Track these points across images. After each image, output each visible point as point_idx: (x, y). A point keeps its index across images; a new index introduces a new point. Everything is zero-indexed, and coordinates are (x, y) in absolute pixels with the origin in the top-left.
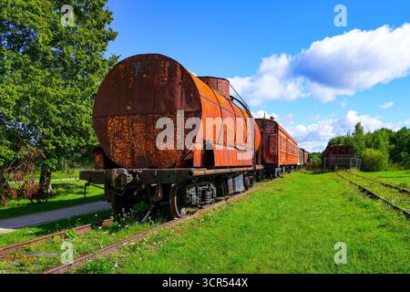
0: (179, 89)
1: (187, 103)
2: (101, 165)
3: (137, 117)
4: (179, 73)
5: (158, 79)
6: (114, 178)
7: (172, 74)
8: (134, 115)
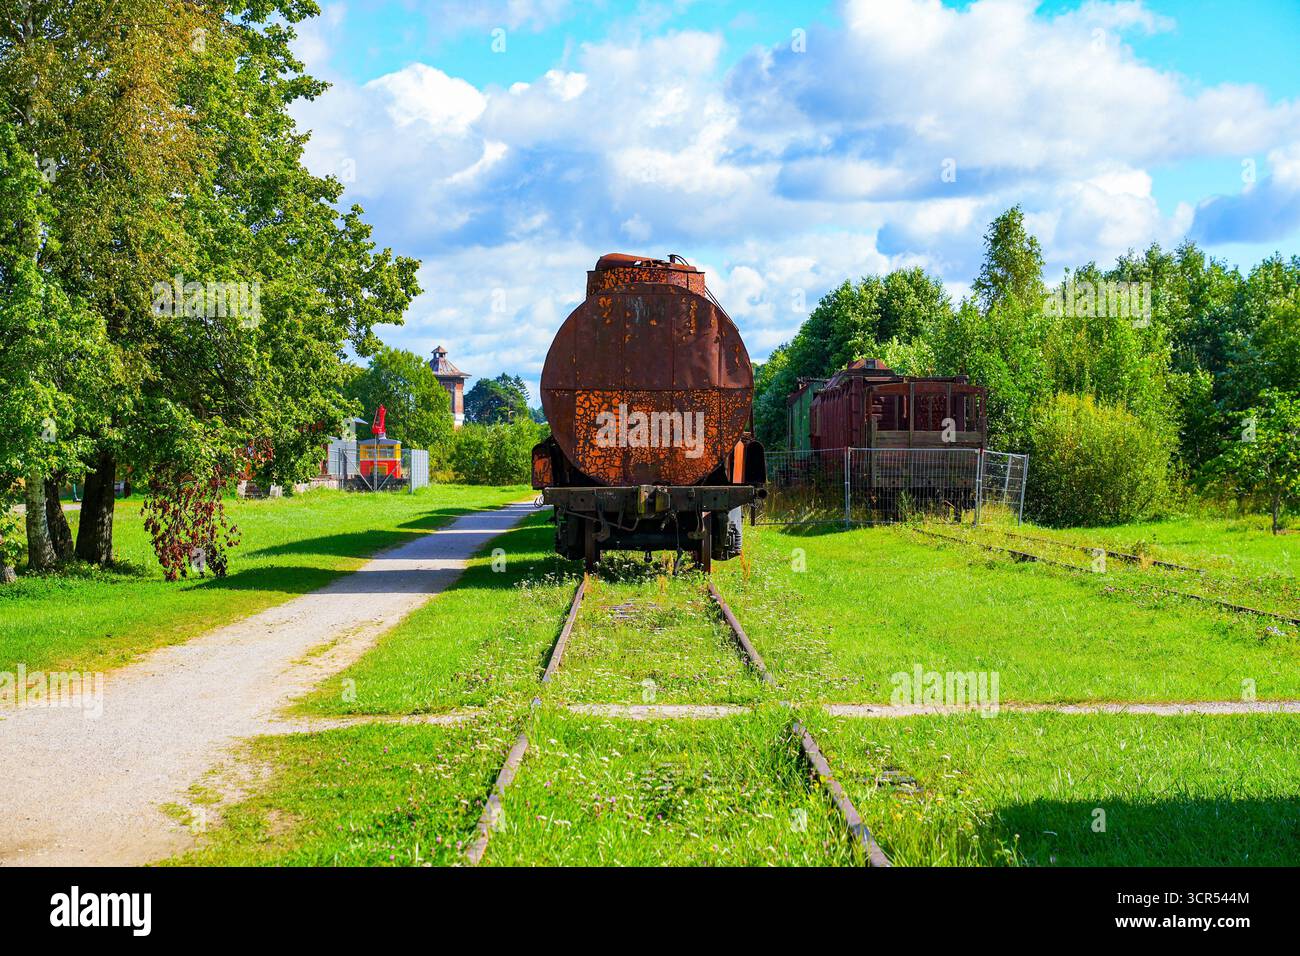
0: (715, 350)
1: (729, 374)
2: (547, 479)
3: (642, 394)
4: (714, 321)
5: (679, 331)
6: (643, 500)
7: (703, 324)
8: (635, 391)
